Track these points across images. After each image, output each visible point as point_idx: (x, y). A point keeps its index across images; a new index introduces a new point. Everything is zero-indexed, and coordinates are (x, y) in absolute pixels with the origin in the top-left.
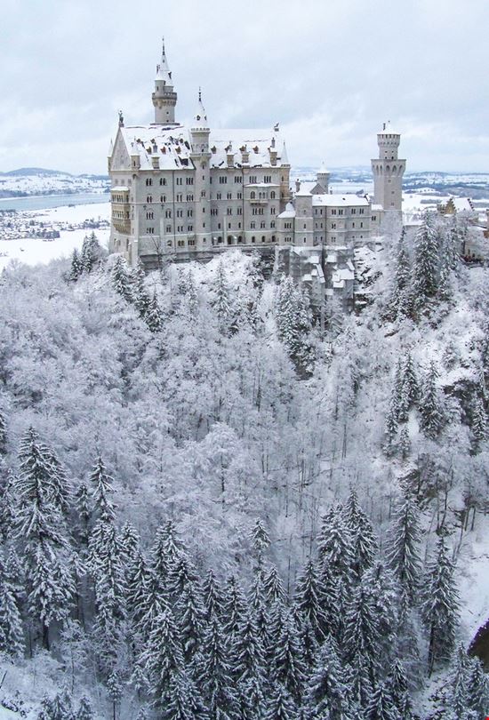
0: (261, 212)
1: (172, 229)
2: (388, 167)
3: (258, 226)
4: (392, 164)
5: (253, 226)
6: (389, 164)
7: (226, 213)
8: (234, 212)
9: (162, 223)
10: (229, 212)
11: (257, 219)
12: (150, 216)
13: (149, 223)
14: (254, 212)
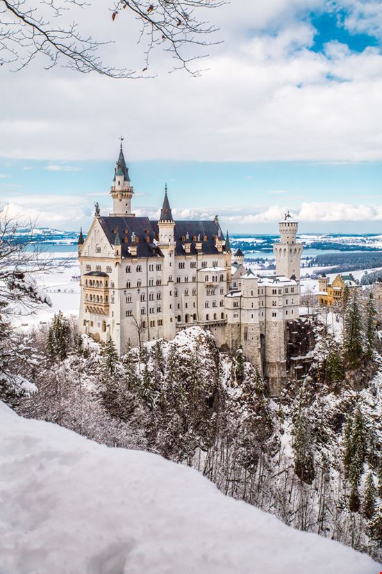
0: (213, 293)
1: (145, 312)
2: (291, 250)
3: (210, 305)
4: (293, 248)
5: (207, 306)
6: (291, 247)
7: (184, 294)
8: (190, 293)
9: (138, 306)
10: (186, 293)
11: (210, 299)
12: (129, 300)
13: (128, 307)
14: (208, 293)
